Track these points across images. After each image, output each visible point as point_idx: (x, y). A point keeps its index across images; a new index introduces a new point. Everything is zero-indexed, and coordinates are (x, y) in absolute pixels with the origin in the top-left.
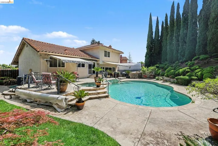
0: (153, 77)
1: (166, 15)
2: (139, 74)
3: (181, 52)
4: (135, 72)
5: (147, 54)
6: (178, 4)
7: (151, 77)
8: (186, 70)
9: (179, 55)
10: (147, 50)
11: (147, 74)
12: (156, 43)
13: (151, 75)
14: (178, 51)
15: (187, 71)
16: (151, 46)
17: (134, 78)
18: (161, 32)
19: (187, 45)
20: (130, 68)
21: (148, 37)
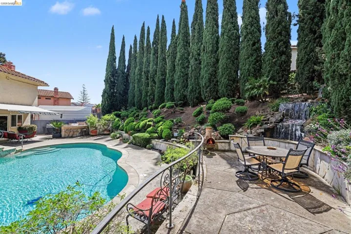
0: (108, 133)
1: (135, 37)
2: (82, 129)
3: (151, 95)
4: (76, 125)
5: (105, 92)
6: (149, 28)
7: (105, 132)
8: (148, 123)
9: (148, 98)
10: (106, 84)
11: (99, 127)
12: (120, 76)
13: (105, 130)
14: (147, 94)
15: (148, 125)
16: (112, 79)
17: (72, 137)
18: (129, 60)
19: (156, 86)
20: (61, 117)
21: (107, 64)
